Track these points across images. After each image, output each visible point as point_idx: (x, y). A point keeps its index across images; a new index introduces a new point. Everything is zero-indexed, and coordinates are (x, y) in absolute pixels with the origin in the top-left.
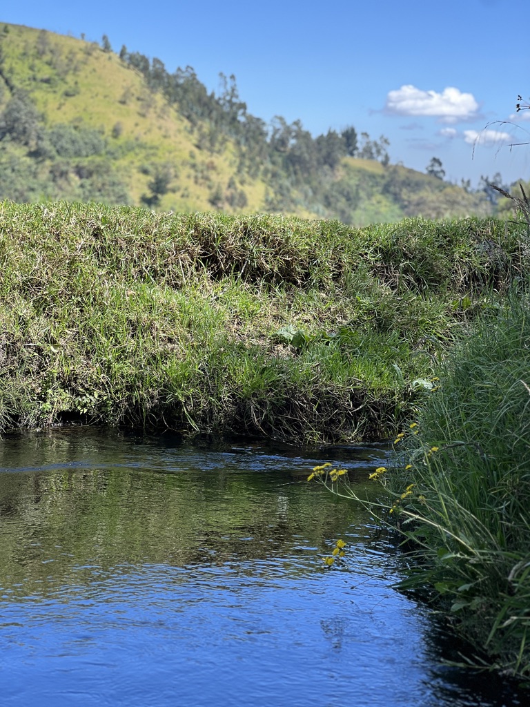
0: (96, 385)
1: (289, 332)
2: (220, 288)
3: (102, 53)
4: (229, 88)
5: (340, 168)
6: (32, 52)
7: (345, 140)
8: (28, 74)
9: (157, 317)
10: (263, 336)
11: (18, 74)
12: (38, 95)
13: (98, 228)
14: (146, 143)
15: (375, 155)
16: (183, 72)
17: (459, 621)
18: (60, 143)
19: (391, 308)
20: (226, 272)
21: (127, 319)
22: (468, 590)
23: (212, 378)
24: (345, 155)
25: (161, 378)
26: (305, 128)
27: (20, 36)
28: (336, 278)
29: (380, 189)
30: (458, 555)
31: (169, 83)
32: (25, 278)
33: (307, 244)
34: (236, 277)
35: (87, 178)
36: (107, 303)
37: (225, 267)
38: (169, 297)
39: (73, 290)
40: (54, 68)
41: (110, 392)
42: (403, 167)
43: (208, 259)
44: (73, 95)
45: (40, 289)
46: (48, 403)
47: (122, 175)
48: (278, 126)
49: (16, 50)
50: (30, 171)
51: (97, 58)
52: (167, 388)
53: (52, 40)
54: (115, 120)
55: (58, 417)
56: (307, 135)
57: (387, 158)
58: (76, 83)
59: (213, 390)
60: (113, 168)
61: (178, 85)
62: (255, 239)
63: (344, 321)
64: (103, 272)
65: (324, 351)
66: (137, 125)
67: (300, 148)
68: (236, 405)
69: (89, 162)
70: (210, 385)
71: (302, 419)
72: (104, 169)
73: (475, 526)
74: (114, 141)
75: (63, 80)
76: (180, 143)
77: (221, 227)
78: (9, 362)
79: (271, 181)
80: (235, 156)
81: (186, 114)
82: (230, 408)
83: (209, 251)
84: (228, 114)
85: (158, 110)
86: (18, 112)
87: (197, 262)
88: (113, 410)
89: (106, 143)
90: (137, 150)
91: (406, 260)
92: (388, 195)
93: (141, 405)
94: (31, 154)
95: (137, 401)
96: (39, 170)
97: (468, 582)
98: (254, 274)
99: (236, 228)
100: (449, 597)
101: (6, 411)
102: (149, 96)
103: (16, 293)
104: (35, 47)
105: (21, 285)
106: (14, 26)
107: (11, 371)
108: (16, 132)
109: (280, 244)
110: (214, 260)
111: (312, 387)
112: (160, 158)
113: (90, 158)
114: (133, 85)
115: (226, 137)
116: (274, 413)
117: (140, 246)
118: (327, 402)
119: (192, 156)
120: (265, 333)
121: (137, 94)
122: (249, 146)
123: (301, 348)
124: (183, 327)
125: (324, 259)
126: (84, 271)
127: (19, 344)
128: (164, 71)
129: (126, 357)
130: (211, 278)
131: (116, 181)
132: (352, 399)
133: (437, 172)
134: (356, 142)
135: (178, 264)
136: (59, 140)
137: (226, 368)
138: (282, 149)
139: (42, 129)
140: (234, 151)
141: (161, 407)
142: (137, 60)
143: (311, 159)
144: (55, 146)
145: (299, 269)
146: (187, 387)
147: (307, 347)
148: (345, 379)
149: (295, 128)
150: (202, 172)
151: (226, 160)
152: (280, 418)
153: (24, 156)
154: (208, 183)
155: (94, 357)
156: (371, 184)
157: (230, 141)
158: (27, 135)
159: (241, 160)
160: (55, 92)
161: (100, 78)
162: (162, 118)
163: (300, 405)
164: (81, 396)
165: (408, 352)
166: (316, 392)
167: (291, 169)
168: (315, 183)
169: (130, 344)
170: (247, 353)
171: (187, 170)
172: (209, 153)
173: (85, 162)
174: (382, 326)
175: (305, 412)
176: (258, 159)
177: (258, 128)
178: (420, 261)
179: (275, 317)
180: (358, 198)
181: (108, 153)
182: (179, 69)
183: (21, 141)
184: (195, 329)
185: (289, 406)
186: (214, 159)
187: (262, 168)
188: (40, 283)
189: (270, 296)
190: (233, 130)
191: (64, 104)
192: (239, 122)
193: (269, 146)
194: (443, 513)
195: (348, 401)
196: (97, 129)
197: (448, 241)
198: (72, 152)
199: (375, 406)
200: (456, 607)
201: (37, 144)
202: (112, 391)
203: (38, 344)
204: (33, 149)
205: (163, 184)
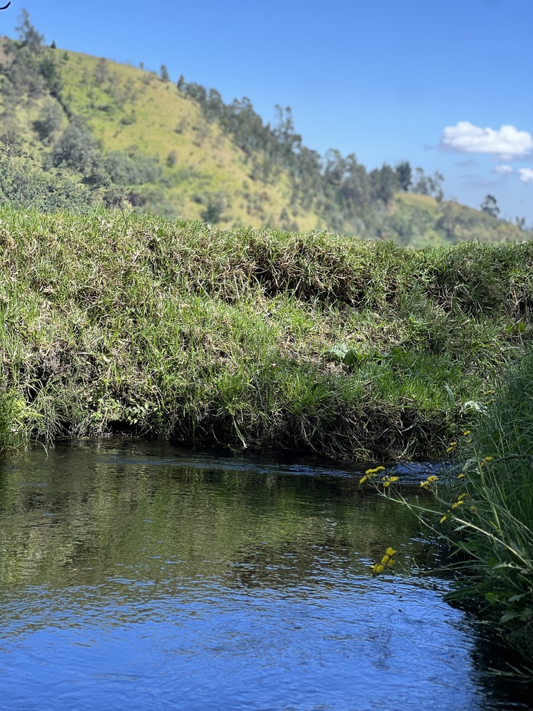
0: (147, 396)
1: (341, 350)
2: (274, 305)
3: (160, 83)
4: (285, 119)
5: (394, 202)
6: (90, 80)
7: (399, 175)
8: (86, 101)
9: (210, 330)
10: (316, 353)
11: (76, 101)
12: (95, 122)
13: (154, 241)
14: (200, 173)
15: (429, 190)
16: (239, 103)
17: (508, 632)
18: (114, 171)
19: (444, 330)
20: (281, 289)
21: (180, 331)
22: (518, 600)
23: (263, 393)
24: (399, 190)
25: (212, 391)
26: (360, 162)
27: (79, 63)
28: (390, 299)
29: (433, 224)
30: (510, 565)
31: (225, 114)
32: (81, 288)
33: (362, 264)
34: (290, 294)
35: (140, 205)
36: (161, 315)
37: (279, 284)
38: (222, 311)
39: (127, 301)
40: (112, 96)
41: (161, 404)
42: (457, 204)
43: (263, 275)
44: (130, 123)
45: (95, 298)
46: (99, 412)
47: (175, 204)
48: (332, 158)
49: (75, 77)
50: (85, 198)
51: (155, 88)
52: (218, 401)
53: (111, 68)
54: (170, 148)
55: (108, 426)
56: (361, 169)
57: (441, 194)
58: (133, 111)
59: (263, 405)
60: (167, 196)
61: (234, 116)
62: (311, 257)
63: (396, 341)
64: (157, 284)
65: (376, 369)
66: (191, 154)
67: (354, 182)
68: (286, 420)
69: (143, 189)
70: (261, 399)
71: (352, 437)
72: (157, 197)
73: (527, 538)
74: (169, 169)
75: (120, 108)
76: (234, 173)
77: (277, 244)
78: (62, 369)
79: (324, 214)
80: (287, 186)
81: (241, 144)
82: (279, 423)
83: (263, 267)
84: (283, 145)
85: (213, 140)
86: (75, 139)
87: (252, 278)
88: (163, 422)
89: (161, 171)
90: (191, 179)
91: (461, 282)
92: (441, 231)
93: (191, 417)
94: (86, 181)
95: (187, 414)
96: (93, 197)
97: (519, 593)
98: (308, 292)
99: (292, 245)
100: (499, 609)
101: (58, 419)
102: (205, 126)
103: (71, 302)
104: (94, 75)
105: (76, 294)
106: (73, 53)
107: (63, 379)
108: (72, 158)
109: (335, 262)
110: (269, 276)
111: (363, 405)
112: (214, 187)
113: (143, 186)
114: (189, 115)
115: (280, 168)
116: (324, 430)
117: (195, 260)
118: (378, 420)
119: (246, 186)
120: (317, 351)
121: (193, 124)
122: (303, 178)
123: (353, 367)
124: (235, 342)
125: (378, 279)
126: (139, 282)
127: (72, 352)
128: (220, 101)
129: (178, 370)
130: (265, 295)
131: (169, 210)
132: (402, 418)
133: (492, 209)
134: (410, 177)
135: (232, 279)
136: (114, 168)
137: (278, 383)
138: (336, 182)
139: (98, 156)
140: (288, 182)
141: (211, 420)
142: (194, 90)
143: (364, 192)
144: (109, 173)
145: (353, 289)
146: (238, 401)
147: (360, 365)
148: (396, 398)
149: (350, 161)
150: (255, 202)
151: (279, 191)
152: (330, 434)
153: (79, 182)
154: (260, 213)
155: (146, 368)
156: (424, 219)
157: (284, 173)
158: (82, 161)
159: (294, 191)
160: (112, 120)
161: (156, 107)
162: (217, 148)
163: (350, 422)
164: (132, 406)
165: (460, 375)
166: (367, 410)
167: (345, 202)
168: (368, 217)
169: (182, 356)
170: (299, 369)
171: (240, 200)
172: (262, 184)
173: (138, 190)
174: (434, 347)
175: (355, 430)
176: (311, 191)
177: (313, 160)
178: (475, 284)
179: (328, 335)
180: (410, 233)
181: (162, 181)
182: (236, 100)
183: (76, 167)
184: (248, 344)
185: (339, 423)
186: (267, 190)
187: (315, 200)
188: (95, 292)
189: (323, 315)
190: (287, 162)
191: (120, 132)
192: (293, 154)
193: (322, 178)
194: (496, 524)
195: (398, 420)
196: (152, 157)
197: (504, 265)
198: (126, 180)
199: (425, 427)
200: (506, 618)
201: (92, 171)
202: (163, 403)
203: (91, 353)
204: (88, 176)
205: (216, 214)
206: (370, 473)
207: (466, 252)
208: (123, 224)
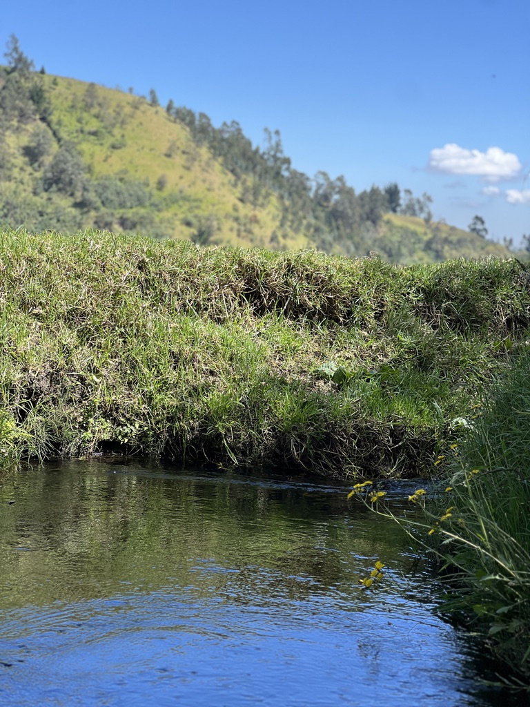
0: (137, 415)
1: (330, 368)
2: (263, 324)
3: (149, 107)
4: (273, 142)
5: (383, 224)
6: (80, 105)
7: (387, 197)
8: (76, 126)
9: (199, 350)
10: (305, 371)
11: (66, 126)
12: (85, 147)
13: (143, 261)
14: (190, 196)
15: (418, 212)
16: (228, 127)
17: (497, 644)
18: (105, 195)
19: (432, 347)
20: (269, 308)
21: (170, 351)
22: (506, 612)
23: (252, 411)
24: (388, 212)
25: (202, 410)
26: (349, 184)
27: (68, 89)
28: (378, 317)
29: (422, 246)
30: (497, 577)
31: (214, 137)
32: (70, 308)
33: (350, 282)
34: (279, 313)
35: (131, 229)
36: (150, 335)
37: (268, 303)
38: (211, 330)
39: (116, 321)
40: (102, 121)
41: (151, 423)
42: (446, 225)
43: (252, 294)
44: (120, 148)
45: (84, 319)
46: (90, 432)
47: (166, 227)
48: (321, 181)
49: (65, 103)
50: (75, 222)
51: (144, 112)
52: (208, 420)
53: (100, 93)
54: (160, 172)
55: (99, 445)
56: (350, 192)
57: (430, 215)
58: (123, 136)
59: (253, 423)
60: (157, 220)
61: (223, 140)
62: (299, 276)
63: (385, 359)
64: (147, 304)
65: (364, 387)
66: (181, 178)
67: (343, 204)
68: (276, 438)
69: (133, 213)
70: (251, 418)
71: (341, 454)
72: (148, 221)
73: (514, 550)
74: (159, 193)
75: (110, 132)
76: (224, 196)
77: (265, 263)
78: (52, 390)
79: (313, 236)
80: (277, 209)
81: (230, 167)
82: (270, 442)
83: (252, 287)
84: (272, 168)
85: (203, 164)
86: (65, 164)
87: (240, 297)
88: (154, 441)
89: (151, 195)
90: (181, 203)
91: (448, 300)
92: (429, 252)
93: (181, 436)
94: (76, 205)
95: (177, 433)
96: (84, 221)
97: (507, 605)
98: (297, 311)
99: (280, 264)
100: (487, 621)
101: (48, 439)
102: (194, 150)
103: (61, 322)
104: (83, 100)
105: (66, 314)
106: (63, 78)
107: (54, 399)
108: (62, 183)
109: (323, 281)
110: (257, 295)
111: (352, 423)
112: (204, 210)
113: (134, 210)
114: (179, 139)
115: (270, 191)
116: (314, 447)
117: (184, 280)
118: (367, 437)
119: (235, 209)
120: (306, 369)
121: (182, 148)
122: (293, 200)
123: (342, 384)
124: (225, 361)
125: (366, 297)
126: (128, 302)
127: (62, 372)
128: (209, 125)
129: (168, 389)
130: (254, 314)
132: (391, 435)
133: (480, 230)
134: (399, 199)
135: (221, 298)
136: (105, 192)
137: (267, 402)
138: (325, 204)
139: (88, 181)
140: (277, 205)
141: (201, 439)
142: (184, 114)
143: (354, 214)
144: (100, 197)
145: (341, 307)
146: (228, 420)
147: (348, 383)
148: (385, 415)
149: (339, 183)
150: (245, 225)
151: (268, 214)
152: (319, 452)
153: (69, 207)
154: (250, 236)
155: (136, 388)
156: (413, 240)
157: (273, 195)
158: (73, 186)
159: (284, 214)
160: (102, 144)
161: (146, 131)
162: (207, 171)
163: (339, 439)
164: (122, 426)
165: (449, 391)
166: (356, 427)
167: (334, 224)
168: (357, 239)
169: (172, 376)
170: (288, 387)
171: (230, 223)
172: (252, 207)
173: (129, 214)
174: (423, 365)
175: (345, 447)
176: (301, 213)
177: (302, 183)
178: (462, 301)
179: (317, 354)
180: (400, 254)
181: (152, 205)
182: (225, 124)
183: (67, 192)
184: (237, 363)
185: (328, 440)
186: (257, 213)
187: (305, 222)
188: (84, 313)
189: (312, 334)
190: (277, 185)
191: (110, 156)
192: (283, 176)
193: (312, 201)
194: (483, 535)
195: (388, 437)
196: (142, 181)
197: (491, 283)
198: (117, 204)
199: (414, 443)
200: (494, 629)
201: (82, 195)
202: (153, 422)
203: (81, 373)
204: (78, 200)
205: (206, 236)
206: (357, 488)
207: (452, 270)
208: (112, 244)
